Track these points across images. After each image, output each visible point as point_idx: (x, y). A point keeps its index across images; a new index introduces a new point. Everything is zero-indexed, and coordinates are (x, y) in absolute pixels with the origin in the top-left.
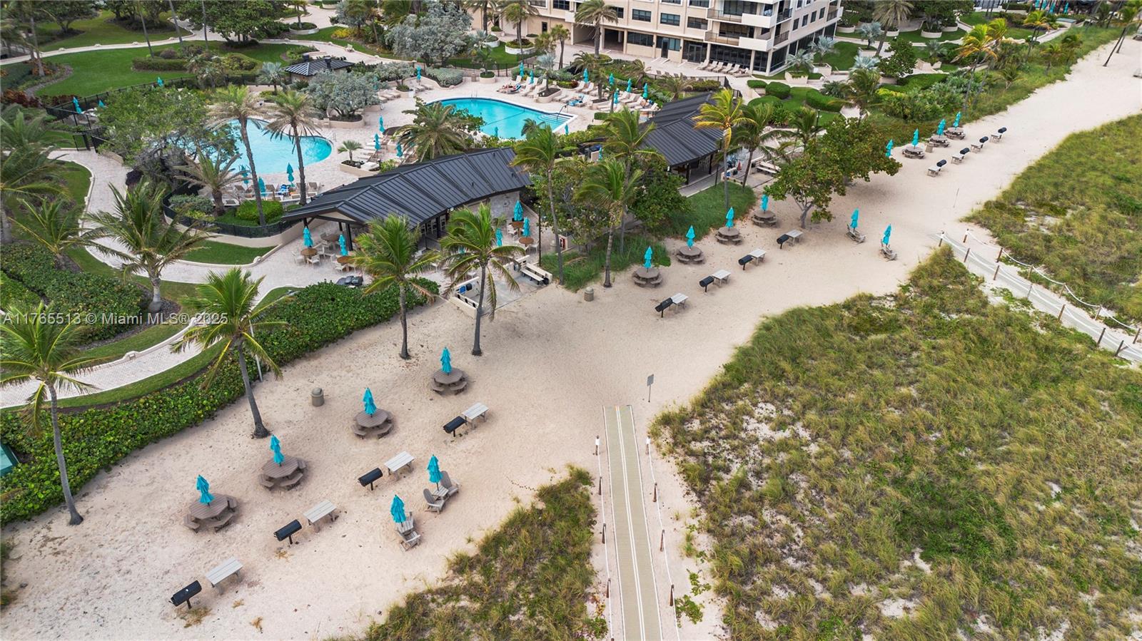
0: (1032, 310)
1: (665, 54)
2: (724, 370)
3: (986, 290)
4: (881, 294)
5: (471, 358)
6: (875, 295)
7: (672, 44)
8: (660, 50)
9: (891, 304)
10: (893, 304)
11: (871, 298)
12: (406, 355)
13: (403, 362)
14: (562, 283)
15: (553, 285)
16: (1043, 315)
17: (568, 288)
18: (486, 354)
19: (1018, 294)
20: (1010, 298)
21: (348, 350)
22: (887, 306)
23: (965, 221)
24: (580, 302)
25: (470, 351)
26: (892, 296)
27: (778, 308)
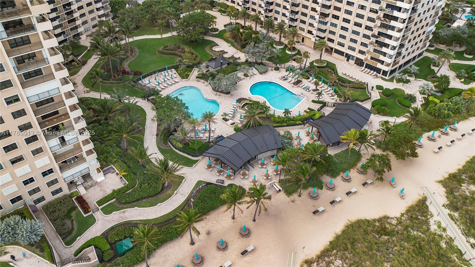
0: (446, 234)
1: (348, 60)
2: (329, 243)
3: (431, 221)
4: (393, 217)
5: (252, 222)
6: (391, 216)
7: (351, 58)
8: (346, 58)
9: (394, 222)
10: (396, 222)
11: (388, 218)
12: (233, 218)
13: (233, 220)
14: (285, 192)
15: (282, 192)
16: (448, 237)
17: (287, 195)
18: (257, 221)
19: (443, 225)
20: (439, 227)
21: (217, 213)
22: (393, 223)
23: (438, 182)
24: (289, 202)
25: (252, 219)
26: (396, 218)
27: (354, 217)
